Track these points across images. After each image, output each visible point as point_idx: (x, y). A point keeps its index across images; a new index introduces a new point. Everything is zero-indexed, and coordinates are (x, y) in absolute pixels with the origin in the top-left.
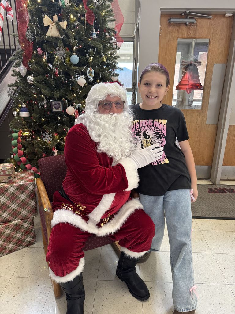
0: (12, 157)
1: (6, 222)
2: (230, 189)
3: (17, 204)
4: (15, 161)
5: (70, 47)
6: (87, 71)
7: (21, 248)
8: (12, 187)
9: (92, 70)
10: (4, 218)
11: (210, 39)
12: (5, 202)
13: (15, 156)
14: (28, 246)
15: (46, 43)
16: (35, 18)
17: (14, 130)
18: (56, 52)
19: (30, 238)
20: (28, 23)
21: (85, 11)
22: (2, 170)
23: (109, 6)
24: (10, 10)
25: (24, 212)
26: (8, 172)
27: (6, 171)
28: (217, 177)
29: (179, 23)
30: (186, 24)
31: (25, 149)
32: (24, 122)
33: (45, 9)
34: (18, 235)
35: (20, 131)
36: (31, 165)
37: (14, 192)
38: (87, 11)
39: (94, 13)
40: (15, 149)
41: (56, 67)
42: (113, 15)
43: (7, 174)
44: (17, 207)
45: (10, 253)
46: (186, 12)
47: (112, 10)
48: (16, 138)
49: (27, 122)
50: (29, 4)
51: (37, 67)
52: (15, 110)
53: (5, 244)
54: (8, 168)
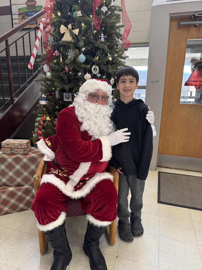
0: (34, 135)
1: (20, 186)
3: (28, 172)
6: (92, 68)
7: (29, 209)
8: (25, 158)
9: (97, 67)
10: (18, 182)
12: (19, 169)
15: (61, 47)
22: (19, 144)
24: (49, 25)
26: (24, 146)
27: (22, 145)
29: (189, 26)
30: (195, 26)
32: (44, 109)
33: (64, 20)
34: (28, 198)
37: (26, 162)
38: (94, 19)
39: (103, 21)
40: (36, 130)
41: (66, 65)
43: (23, 148)
44: (28, 175)
45: (21, 211)
46: (194, 15)
48: (39, 121)
49: (46, 109)
53: (17, 203)
54: (24, 143)
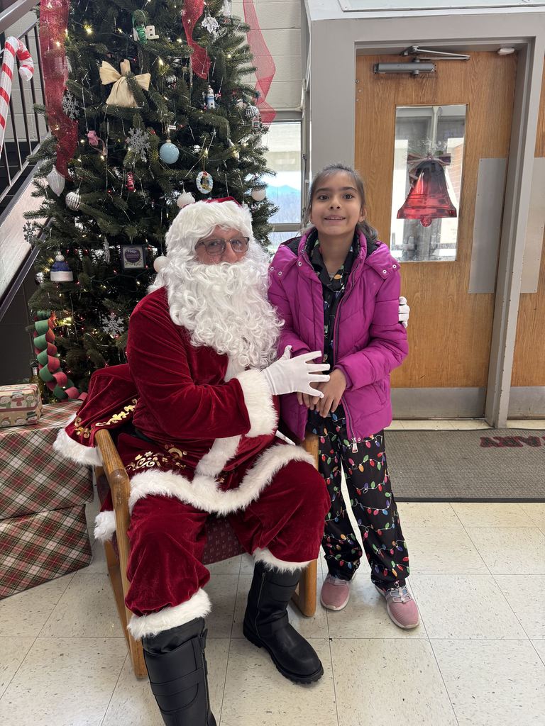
0: (35, 372)
1: (24, 515)
2: (530, 437)
3: (48, 474)
4: (41, 382)
5: (159, 127)
6: (197, 179)
7: (57, 575)
8: (36, 434)
9: (209, 176)
10: (18, 506)
11: (467, 105)
12: (20, 469)
13: (41, 370)
14: (73, 571)
15: (106, 121)
16: (81, 68)
17: (39, 313)
18: (128, 140)
19: (78, 553)
20: (66, 79)
21: (190, 49)
22: (14, 397)
23: (241, 40)
24: (28, 57)
25: (64, 492)
26: (27, 401)
27: (23, 399)
28: (500, 411)
29: (398, 74)
30: (412, 74)
31: (63, 355)
32: (60, 295)
33: (103, 48)
34: (51, 545)
35: (51, 316)
36: (78, 388)
37: (41, 447)
38: (193, 50)
39: (209, 55)
40: (41, 355)
41: (128, 170)
42: (251, 57)
43: (26, 406)
44: (49, 480)
45: (33, 587)
46: (410, 49)
47: (247, 48)
48: (44, 331)
49: (66, 294)
50: (67, 40)
51: (87, 173)
52: (41, 270)
53: (22, 566)
54: (26, 392)
